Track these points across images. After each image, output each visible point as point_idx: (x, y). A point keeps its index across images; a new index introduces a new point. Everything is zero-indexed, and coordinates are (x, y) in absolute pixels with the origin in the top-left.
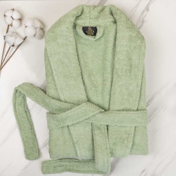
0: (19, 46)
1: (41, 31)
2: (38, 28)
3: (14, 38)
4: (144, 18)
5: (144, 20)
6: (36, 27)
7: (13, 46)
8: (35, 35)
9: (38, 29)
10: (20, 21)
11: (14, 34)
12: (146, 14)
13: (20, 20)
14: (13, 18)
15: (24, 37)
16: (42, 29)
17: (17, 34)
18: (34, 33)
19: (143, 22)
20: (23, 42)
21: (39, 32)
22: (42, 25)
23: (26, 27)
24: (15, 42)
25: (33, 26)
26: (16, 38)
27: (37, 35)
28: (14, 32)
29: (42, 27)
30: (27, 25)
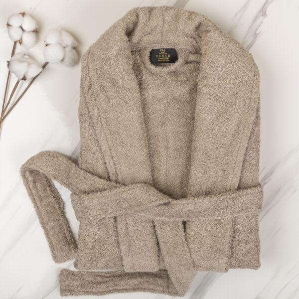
0: (34, 79)
1: (74, 51)
2: (67, 46)
3: (26, 64)
4: (257, 29)
5: (257, 32)
6: (65, 45)
7: (24, 79)
8: (62, 60)
9: (68, 49)
10: (36, 35)
11: (26, 57)
12: (262, 22)
13: (36, 32)
14: (24, 28)
15: (43, 62)
16: (75, 48)
17: (31, 57)
18: (61, 56)
19: (256, 35)
20: (41, 72)
21: (70, 54)
22: (75, 42)
23: (47, 45)
24: (27, 73)
25: (60, 44)
26: (29, 64)
27: (67, 60)
28: (25, 55)
29: (76, 44)
30: (48, 42)
